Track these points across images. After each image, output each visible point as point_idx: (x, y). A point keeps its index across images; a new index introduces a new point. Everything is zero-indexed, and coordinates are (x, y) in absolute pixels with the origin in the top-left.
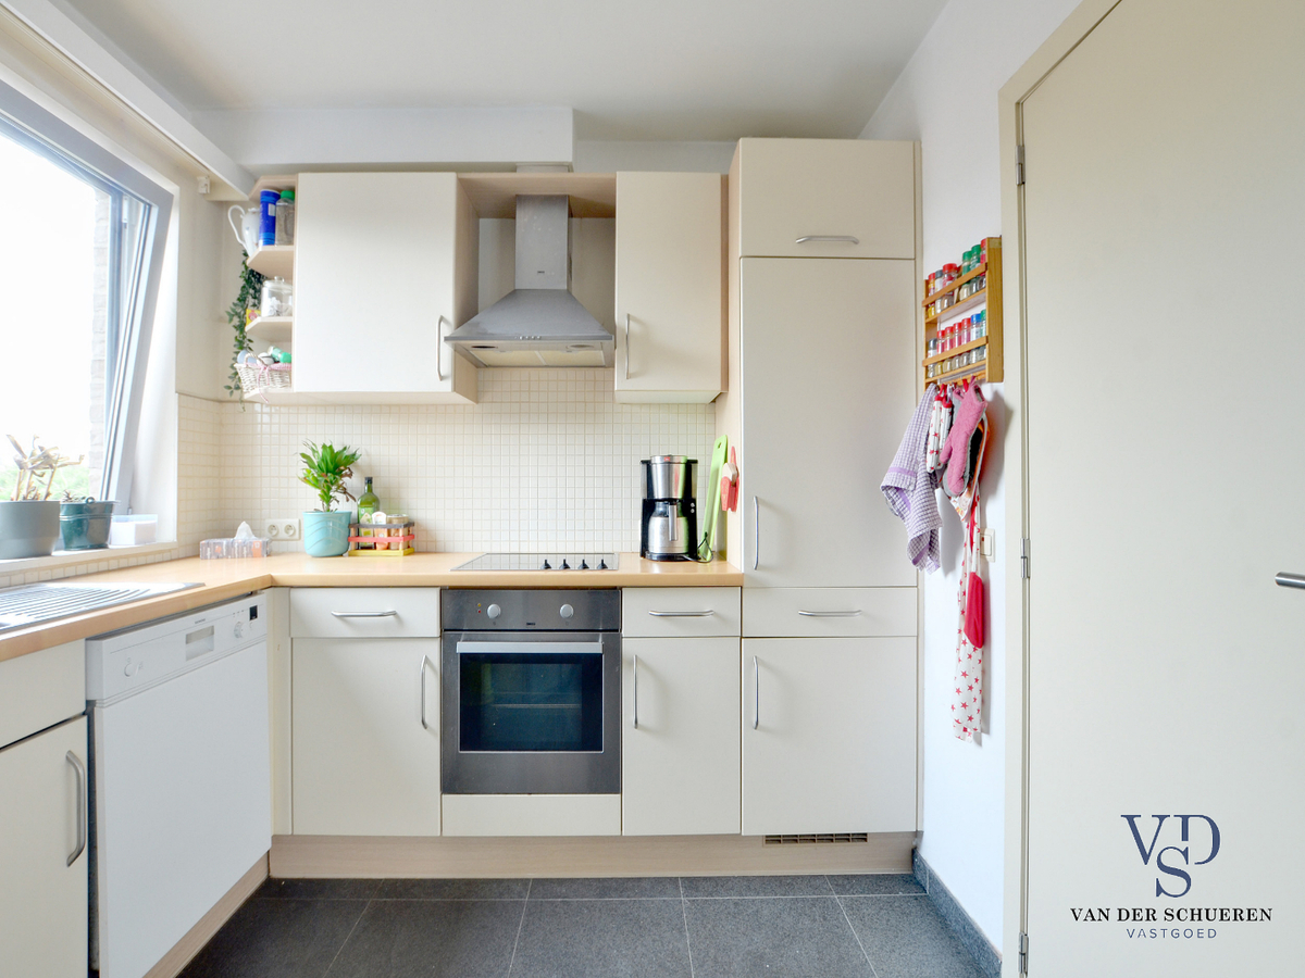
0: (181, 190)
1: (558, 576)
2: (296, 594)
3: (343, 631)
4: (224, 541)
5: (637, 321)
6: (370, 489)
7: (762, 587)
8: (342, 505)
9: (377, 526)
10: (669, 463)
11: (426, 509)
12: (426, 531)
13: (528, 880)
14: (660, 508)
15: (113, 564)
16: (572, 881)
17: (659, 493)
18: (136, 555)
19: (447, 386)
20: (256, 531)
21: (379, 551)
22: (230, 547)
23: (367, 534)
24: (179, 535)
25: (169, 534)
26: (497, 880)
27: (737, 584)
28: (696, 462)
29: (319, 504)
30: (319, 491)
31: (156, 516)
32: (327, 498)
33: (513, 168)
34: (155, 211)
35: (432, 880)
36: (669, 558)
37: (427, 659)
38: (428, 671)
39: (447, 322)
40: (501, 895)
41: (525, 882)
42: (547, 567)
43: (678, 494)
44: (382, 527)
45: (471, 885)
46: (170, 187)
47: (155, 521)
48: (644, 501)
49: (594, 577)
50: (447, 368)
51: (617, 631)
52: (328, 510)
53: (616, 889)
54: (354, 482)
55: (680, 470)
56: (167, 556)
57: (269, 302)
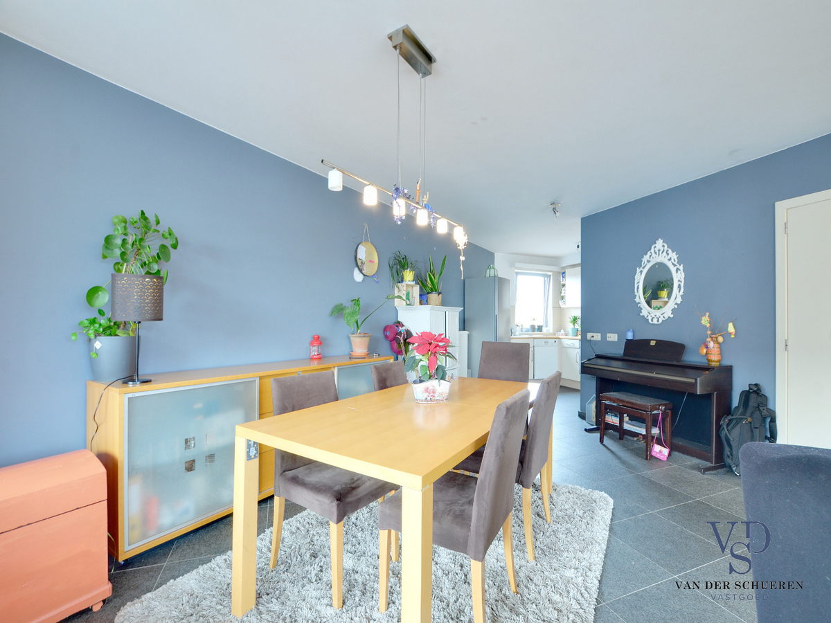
2: (562, 340)
4: (559, 332)
15: (543, 333)
18: (546, 333)
25: (552, 331)
56: (551, 333)
57: (563, 292)
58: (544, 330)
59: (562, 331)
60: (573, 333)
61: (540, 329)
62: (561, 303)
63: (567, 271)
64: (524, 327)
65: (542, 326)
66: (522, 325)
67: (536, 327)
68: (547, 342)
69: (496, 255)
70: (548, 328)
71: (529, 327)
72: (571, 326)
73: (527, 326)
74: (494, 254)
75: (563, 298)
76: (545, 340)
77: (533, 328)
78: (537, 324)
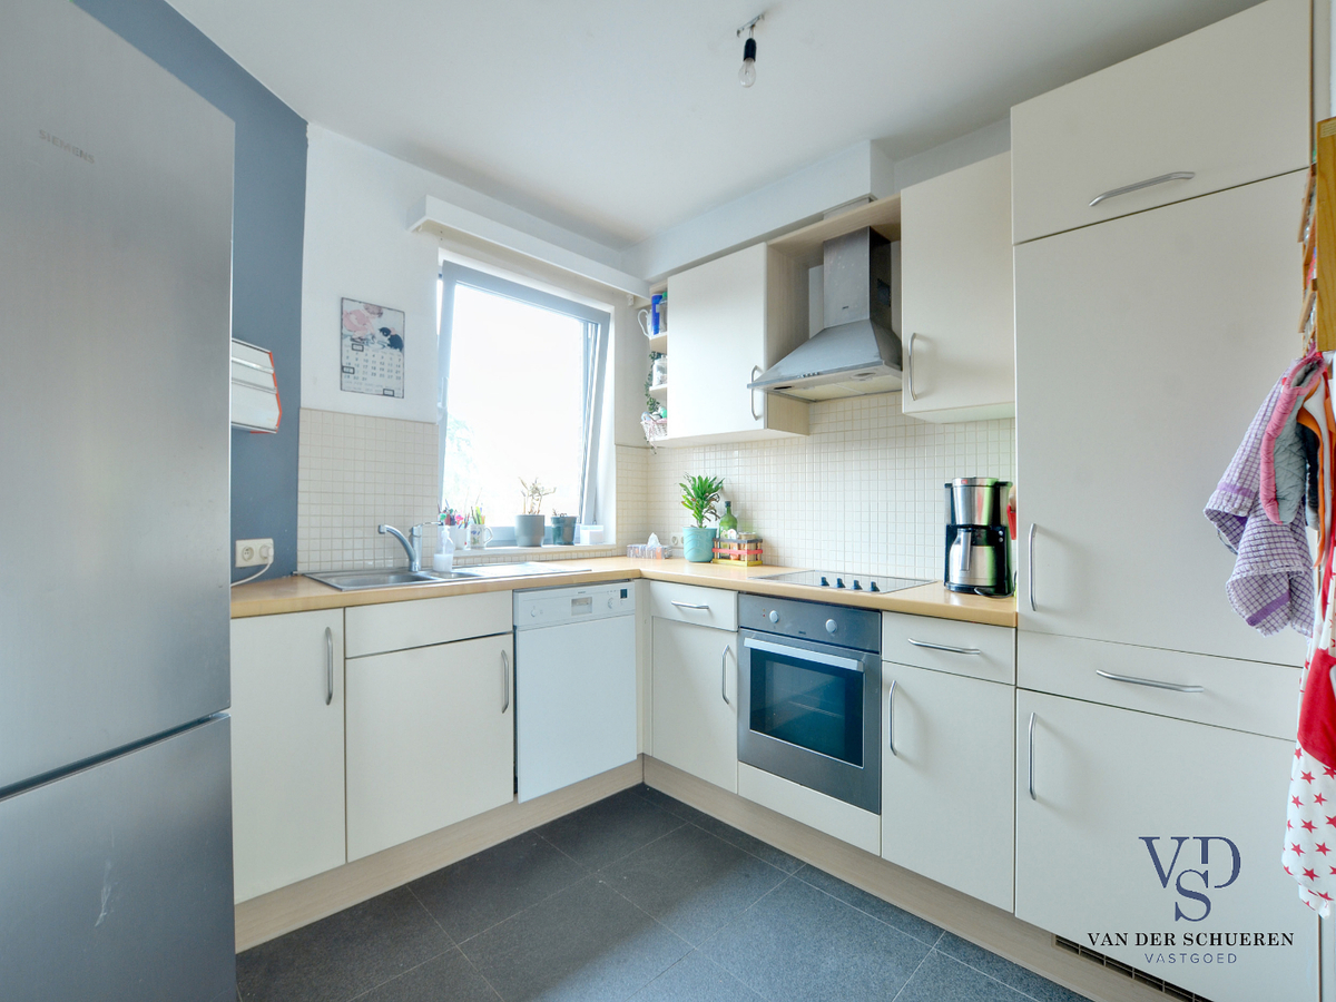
0: (615, 309)
1: (833, 593)
2: (654, 584)
3: (678, 616)
4: (640, 546)
5: (923, 338)
6: (729, 511)
7: (1044, 633)
8: (711, 523)
9: (731, 540)
10: (971, 485)
11: (771, 528)
12: (771, 547)
13: (804, 863)
14: (961, 534)
15: (575, 555)
16: (840, 881)
17: (960, 520)
18: (589, 551)
19: (761, 424)
20: (661, 541)
21: (732, 562)
22: (643, 550)
23: (725, 546)
24: (617, 540)
25: (612, 539)
26: (779, 850)
27: (1013, 625)
28: (1004, 484)
29: (694, 522)
30: (692, 512)
31: (602, 526)
32: (701, 518)
33: (820, 217)
34: (599, 326)
35: (735, 829)
36: (967, 589)
37: (728, 649)
38: (728, 656)
39: (760, 370)
40: (775, 862)
41: (799, 862)
42: (825, 583)
43: (983, 519)
44: (734, 542)
45: (757, 845)
46: (608, 308)
47: (602, 530)
48: (948, 527)
49: (865, 597)
50: (759, 409)
51: (877, 653)
52: (701, 527)
53: (873, 907)
54: (720, 505)
55: (985, 495)
56: (609, 553)
57: (657, 375)
58: (584, 535)
59: (653, 540)
60: (697, 550)
61: (565, 530)
62: (647, 422)
63: (674, 286)
64: (488, 524)
65: (573, 520)
66: (478, 520)
67: (549, 523)
68: (588, 601)
69: (313, 132)
70: (598, 528)
71: (512, 522)
72: (688, 518)
73: (504, 515)
74: (307, 123)
75: (653, 405)
76: (575, 592)
77: (532, 528)
78: (548, 511)
